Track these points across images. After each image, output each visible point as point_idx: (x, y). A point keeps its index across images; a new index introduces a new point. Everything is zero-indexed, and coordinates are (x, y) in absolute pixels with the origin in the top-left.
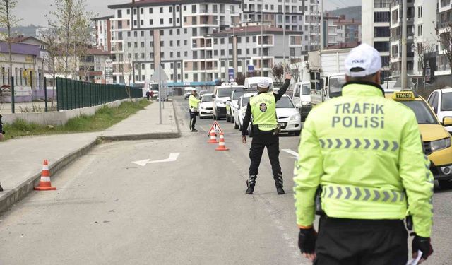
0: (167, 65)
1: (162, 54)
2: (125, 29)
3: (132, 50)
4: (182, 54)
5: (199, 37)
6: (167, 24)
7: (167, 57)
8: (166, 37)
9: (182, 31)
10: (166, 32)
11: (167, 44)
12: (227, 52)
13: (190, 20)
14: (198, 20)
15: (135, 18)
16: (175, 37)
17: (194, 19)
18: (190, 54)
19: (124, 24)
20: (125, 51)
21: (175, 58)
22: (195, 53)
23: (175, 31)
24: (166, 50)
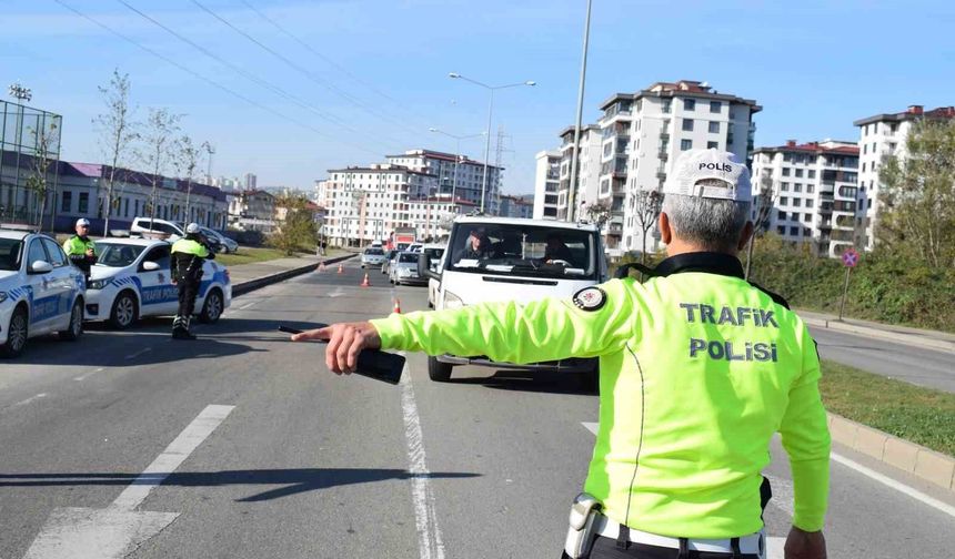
0: (371, 223)
1: (367, 214)
2: (338, 191)
3: (343, 208)
4: (384, 215)
5: (399, 201)
6: (373, 188)
7: (371, 216)
8: (372, 200)
9: (385, 195)
10: (373, 195)
11: (372, 205)
12: (421, 216)
13: (393, 187)
14: (400, 188)
15: (348, 182)
16: (379, 200)
17: (397, 187)
18: (391, 215)
19: (338, 186)
20: (336, 208)
21: (378, 217)
22: (394, 215)
23: (380, 195)
24: (371, 210)
